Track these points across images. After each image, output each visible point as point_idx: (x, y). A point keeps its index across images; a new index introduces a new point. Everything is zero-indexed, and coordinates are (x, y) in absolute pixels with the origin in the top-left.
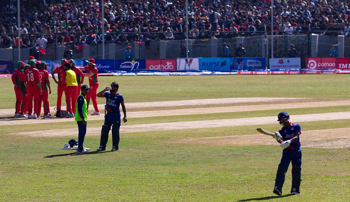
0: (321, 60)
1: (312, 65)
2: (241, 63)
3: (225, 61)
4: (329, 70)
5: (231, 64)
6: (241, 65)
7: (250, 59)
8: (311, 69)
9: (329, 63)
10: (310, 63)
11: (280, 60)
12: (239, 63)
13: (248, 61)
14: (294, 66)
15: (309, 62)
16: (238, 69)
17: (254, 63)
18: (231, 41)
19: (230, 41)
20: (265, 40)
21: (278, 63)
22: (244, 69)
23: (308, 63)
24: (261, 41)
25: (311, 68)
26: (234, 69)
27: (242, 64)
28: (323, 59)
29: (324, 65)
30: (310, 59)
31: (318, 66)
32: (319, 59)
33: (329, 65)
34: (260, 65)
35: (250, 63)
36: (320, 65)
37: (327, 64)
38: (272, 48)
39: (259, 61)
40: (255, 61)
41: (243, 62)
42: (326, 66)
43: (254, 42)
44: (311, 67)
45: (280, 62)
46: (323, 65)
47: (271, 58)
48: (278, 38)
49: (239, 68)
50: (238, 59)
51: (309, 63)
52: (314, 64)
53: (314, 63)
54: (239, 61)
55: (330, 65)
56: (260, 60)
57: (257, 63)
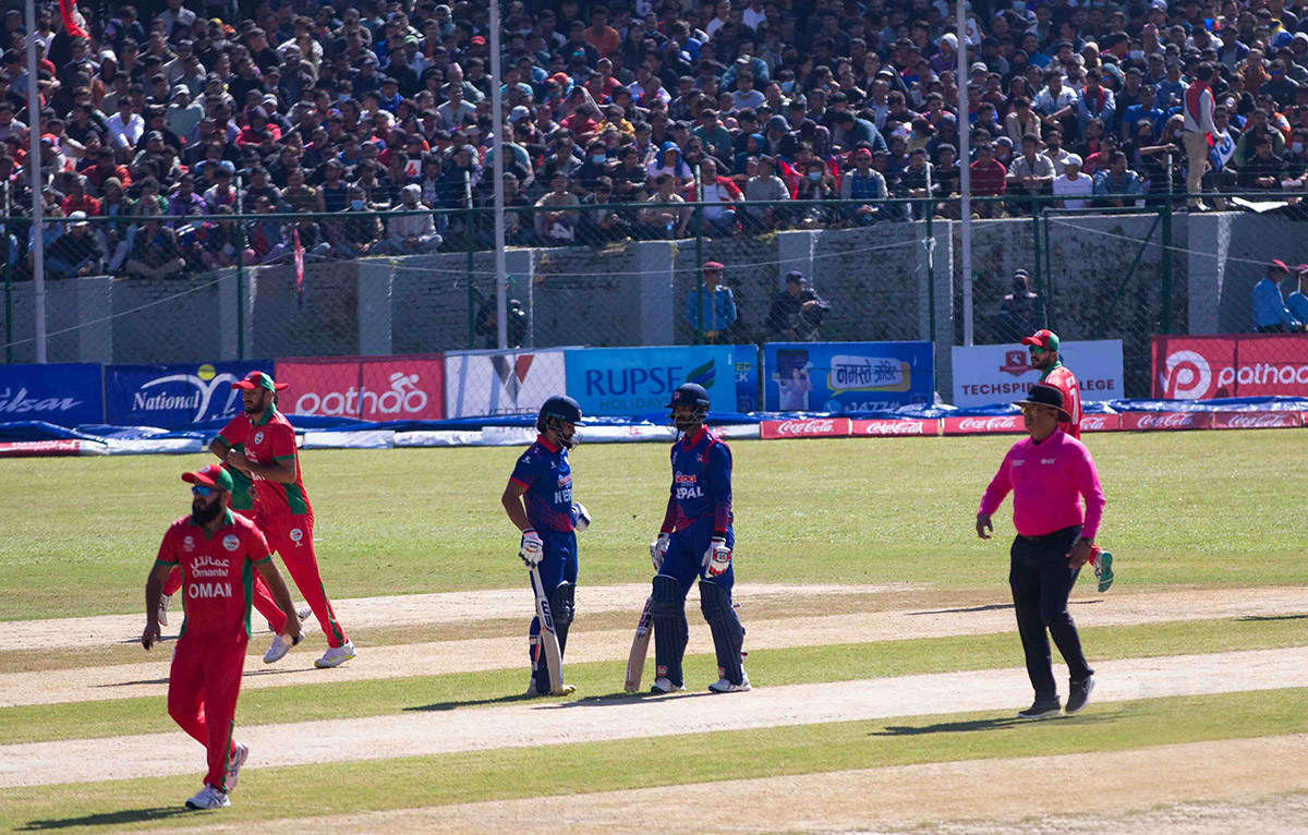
0: (1236, 351)
1: (1185, 376)
2: (795, 373)
3: (712, 363)
4: (1276, 407)
5: (743, 377)
6: (797, 382)
7: (848, 351)
8: (1181, 401)
9: (1279, 365)
10: (1177, 369)
11: (1009, 356)
12: (786, 375)
13: (838, 360)
14: (1089, 383)
15: (1173, 360)
16: (782, 407)
17: (866, 371)
18: (750, 250)
19: (746, 253)
20: (929, 244)
21: (1002, 369)
22: (816, 406)
23: (1163, 367)
24: (912, 251)
25: (1178, 394)
26: (758, 408)
27: (803, 377)
28: (1245, 344)
29: (1253, 376)
30: (1180, 349)
31: (1221, 382)
32: (1227, 347)
33: (1279, 376)
34: (900, 382)
35: (845, 373)
36: (1227, 376)
37: (1271, 375)
38: (968, 288)
39: (894, 362)
40: (875, 362)
41: (809, 365)
42: (1265, 381)
43: (879, 258)
44: (1184, 387)
45: (1010, 362)
46: (1245, 375)
47: (960, 341)
48: (1008, 233)
49: (785, 399)
50: (782, 352)
51: (1170, 369)
52: (1196, 371)
53: (1199, 365)
54: (788, 362)
55: (1287, 375)
56: (902, 353)
57: (884, 371)
